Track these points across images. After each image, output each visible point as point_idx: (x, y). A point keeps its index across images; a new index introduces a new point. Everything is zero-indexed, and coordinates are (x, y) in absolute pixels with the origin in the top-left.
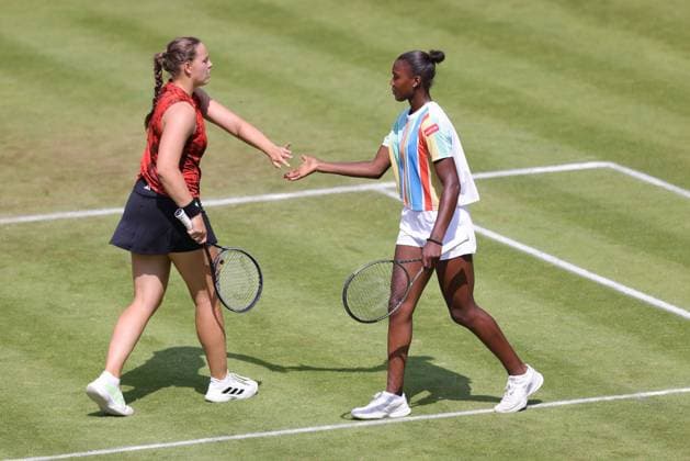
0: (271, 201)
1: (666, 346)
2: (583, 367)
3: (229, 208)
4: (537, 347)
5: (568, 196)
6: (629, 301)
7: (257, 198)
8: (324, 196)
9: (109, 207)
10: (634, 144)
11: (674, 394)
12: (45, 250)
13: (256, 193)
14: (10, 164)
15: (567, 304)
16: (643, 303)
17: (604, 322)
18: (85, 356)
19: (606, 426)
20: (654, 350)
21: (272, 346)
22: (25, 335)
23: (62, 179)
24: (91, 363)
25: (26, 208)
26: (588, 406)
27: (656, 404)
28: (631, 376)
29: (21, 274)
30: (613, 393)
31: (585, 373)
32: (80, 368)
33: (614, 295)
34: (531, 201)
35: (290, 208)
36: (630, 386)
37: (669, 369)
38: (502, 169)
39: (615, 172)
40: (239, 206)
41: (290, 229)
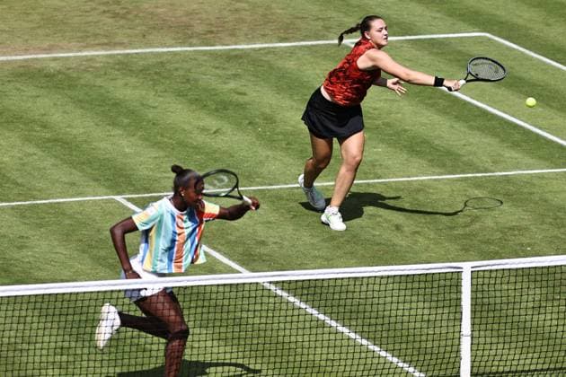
0: (281, 47)
1: (515, 145)
2: (464, 156)
3: (254, 50)
4: (436, 142)
5: (460, 52)
6: (494, 117)
7: (271, 45)
8: (313, 46)
9: (181, 46)
10: (502, 23)
11: (519, 175)
12: (141, 71)
13: (271, 42)
14: (122, 18)
15: (456, 117)
16: (502, 119)
17: (478, 129)
18: (162, 136)
19: (476, 192)
20: (507, 147)
21: (276, 134)
22: (126, 121)
23: (154, 28)
24: (166, 140)
25: (130, 45)
26: (466, 179)
27: (507, 179)
28: (493, 162)
29: (126, 84)
30: (482, 172)
31: (465, 159)
32: (159, 143)
33: (485, 113)
34: (438, 54)
35: (292, 51)
36: (493, 168)
37: (516, 159)
38: (421, 34)
39: (489, 39)
40: (260, 49)
41: (290, 65)
